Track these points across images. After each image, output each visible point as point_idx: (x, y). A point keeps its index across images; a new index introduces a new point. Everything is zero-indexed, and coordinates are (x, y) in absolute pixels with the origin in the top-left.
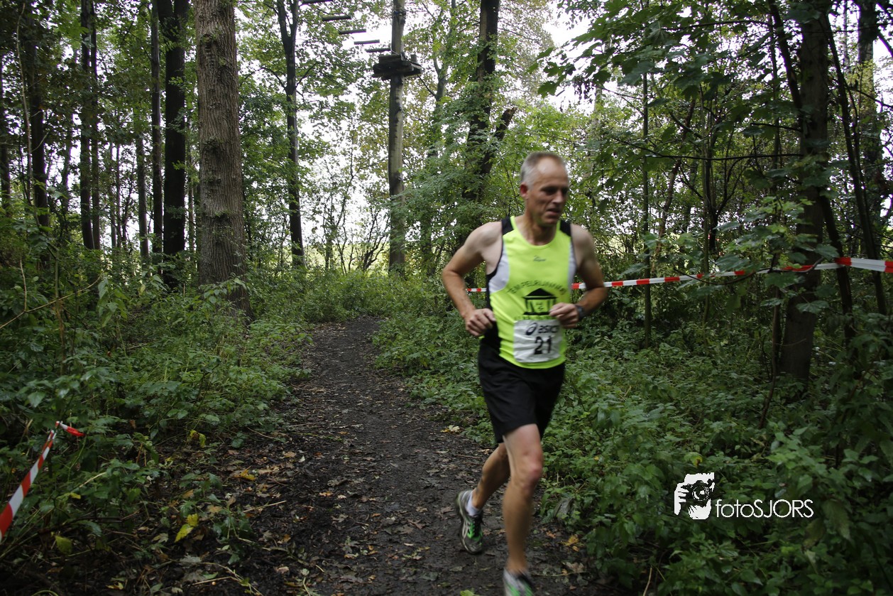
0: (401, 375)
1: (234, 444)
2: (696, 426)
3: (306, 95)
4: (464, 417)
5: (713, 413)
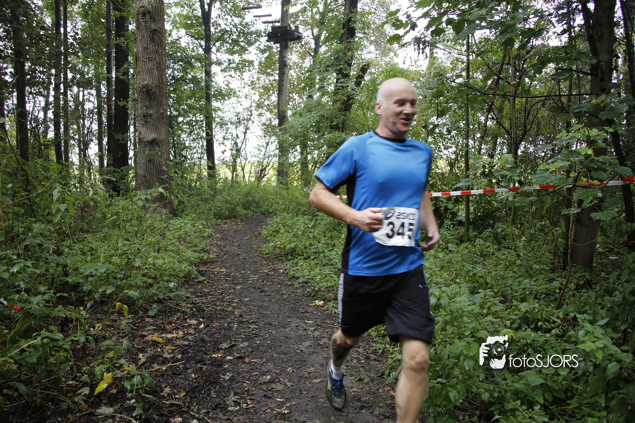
0: (282, 260)
1: (151, 313)
2: (506, 305)
4: (328, 294)
5: (520, 295)
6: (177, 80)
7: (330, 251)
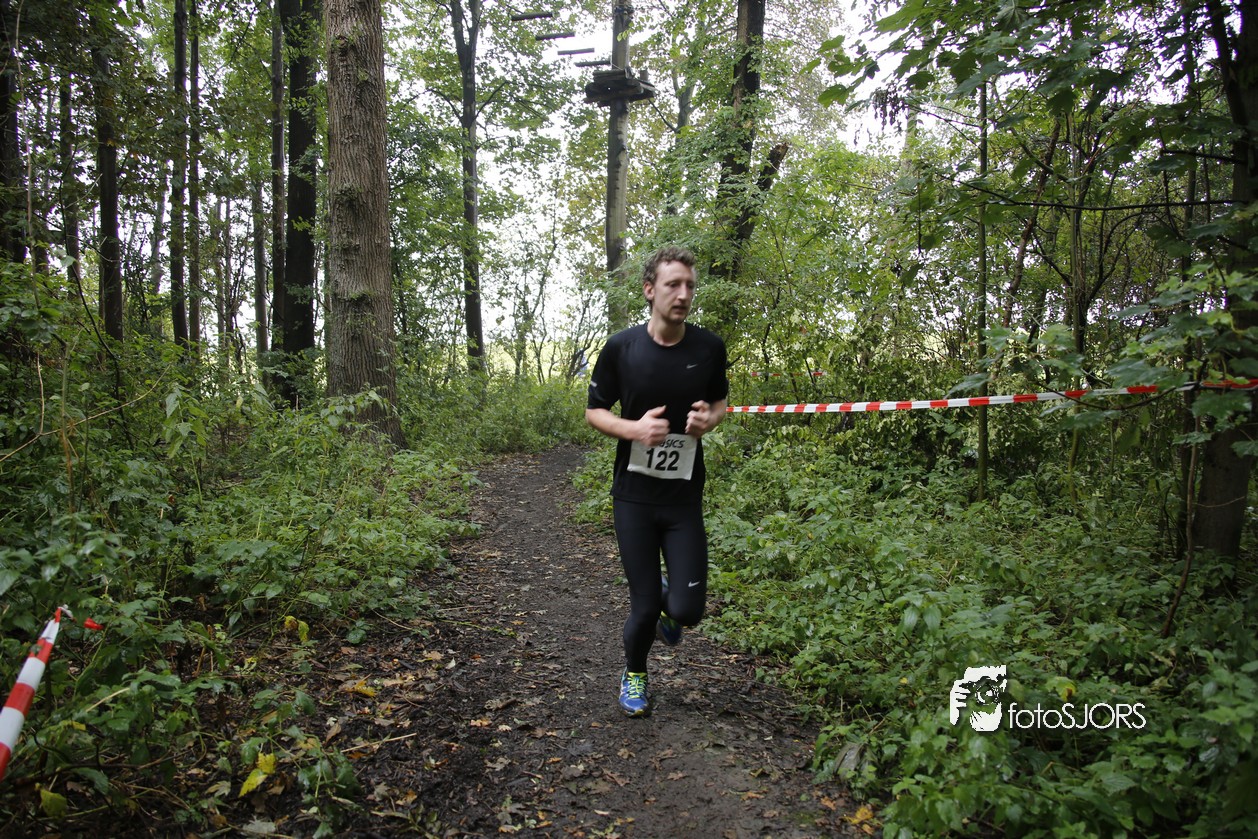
1: (352, 638)
2: (1061, 627)
3: (491, 128)
5: (1088, 608)
6: (409, 179)
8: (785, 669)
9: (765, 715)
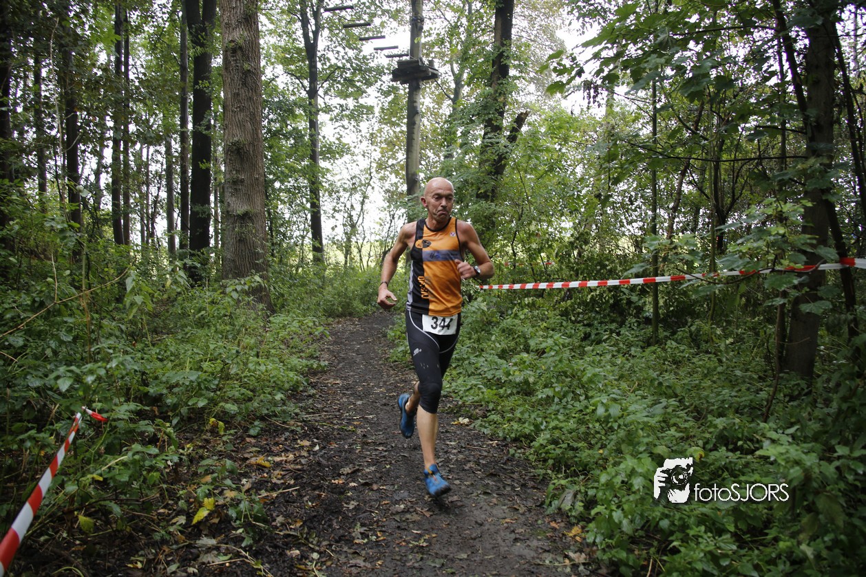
1: (252, 432)
2: (700, 422)
3: (327, 98)
4: (474, 410)
5: (717, 409)
7: (476, 356)
8: (528, 450)
9: (516, 476)
